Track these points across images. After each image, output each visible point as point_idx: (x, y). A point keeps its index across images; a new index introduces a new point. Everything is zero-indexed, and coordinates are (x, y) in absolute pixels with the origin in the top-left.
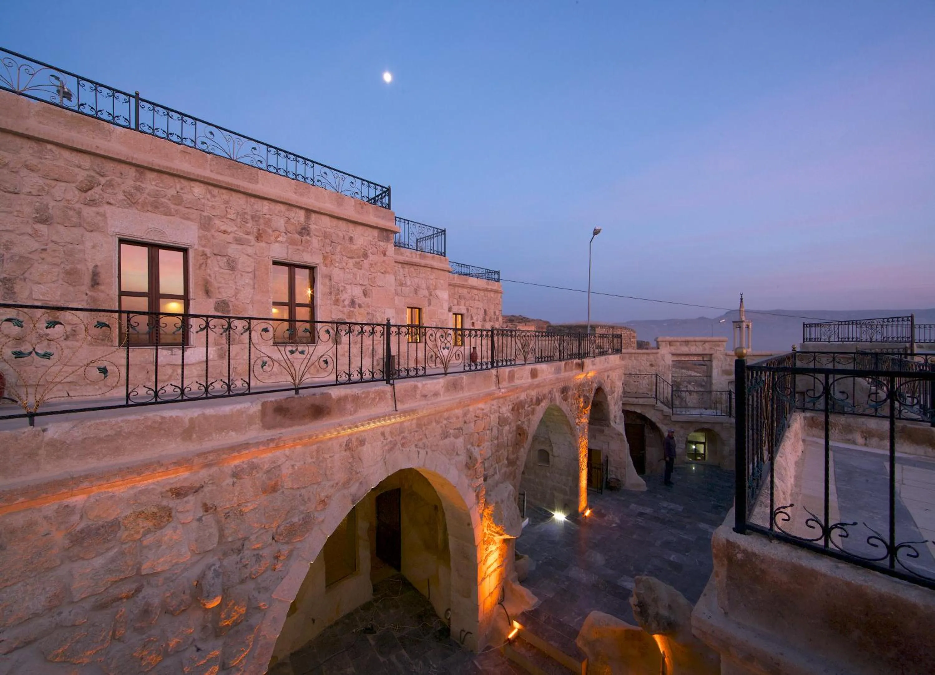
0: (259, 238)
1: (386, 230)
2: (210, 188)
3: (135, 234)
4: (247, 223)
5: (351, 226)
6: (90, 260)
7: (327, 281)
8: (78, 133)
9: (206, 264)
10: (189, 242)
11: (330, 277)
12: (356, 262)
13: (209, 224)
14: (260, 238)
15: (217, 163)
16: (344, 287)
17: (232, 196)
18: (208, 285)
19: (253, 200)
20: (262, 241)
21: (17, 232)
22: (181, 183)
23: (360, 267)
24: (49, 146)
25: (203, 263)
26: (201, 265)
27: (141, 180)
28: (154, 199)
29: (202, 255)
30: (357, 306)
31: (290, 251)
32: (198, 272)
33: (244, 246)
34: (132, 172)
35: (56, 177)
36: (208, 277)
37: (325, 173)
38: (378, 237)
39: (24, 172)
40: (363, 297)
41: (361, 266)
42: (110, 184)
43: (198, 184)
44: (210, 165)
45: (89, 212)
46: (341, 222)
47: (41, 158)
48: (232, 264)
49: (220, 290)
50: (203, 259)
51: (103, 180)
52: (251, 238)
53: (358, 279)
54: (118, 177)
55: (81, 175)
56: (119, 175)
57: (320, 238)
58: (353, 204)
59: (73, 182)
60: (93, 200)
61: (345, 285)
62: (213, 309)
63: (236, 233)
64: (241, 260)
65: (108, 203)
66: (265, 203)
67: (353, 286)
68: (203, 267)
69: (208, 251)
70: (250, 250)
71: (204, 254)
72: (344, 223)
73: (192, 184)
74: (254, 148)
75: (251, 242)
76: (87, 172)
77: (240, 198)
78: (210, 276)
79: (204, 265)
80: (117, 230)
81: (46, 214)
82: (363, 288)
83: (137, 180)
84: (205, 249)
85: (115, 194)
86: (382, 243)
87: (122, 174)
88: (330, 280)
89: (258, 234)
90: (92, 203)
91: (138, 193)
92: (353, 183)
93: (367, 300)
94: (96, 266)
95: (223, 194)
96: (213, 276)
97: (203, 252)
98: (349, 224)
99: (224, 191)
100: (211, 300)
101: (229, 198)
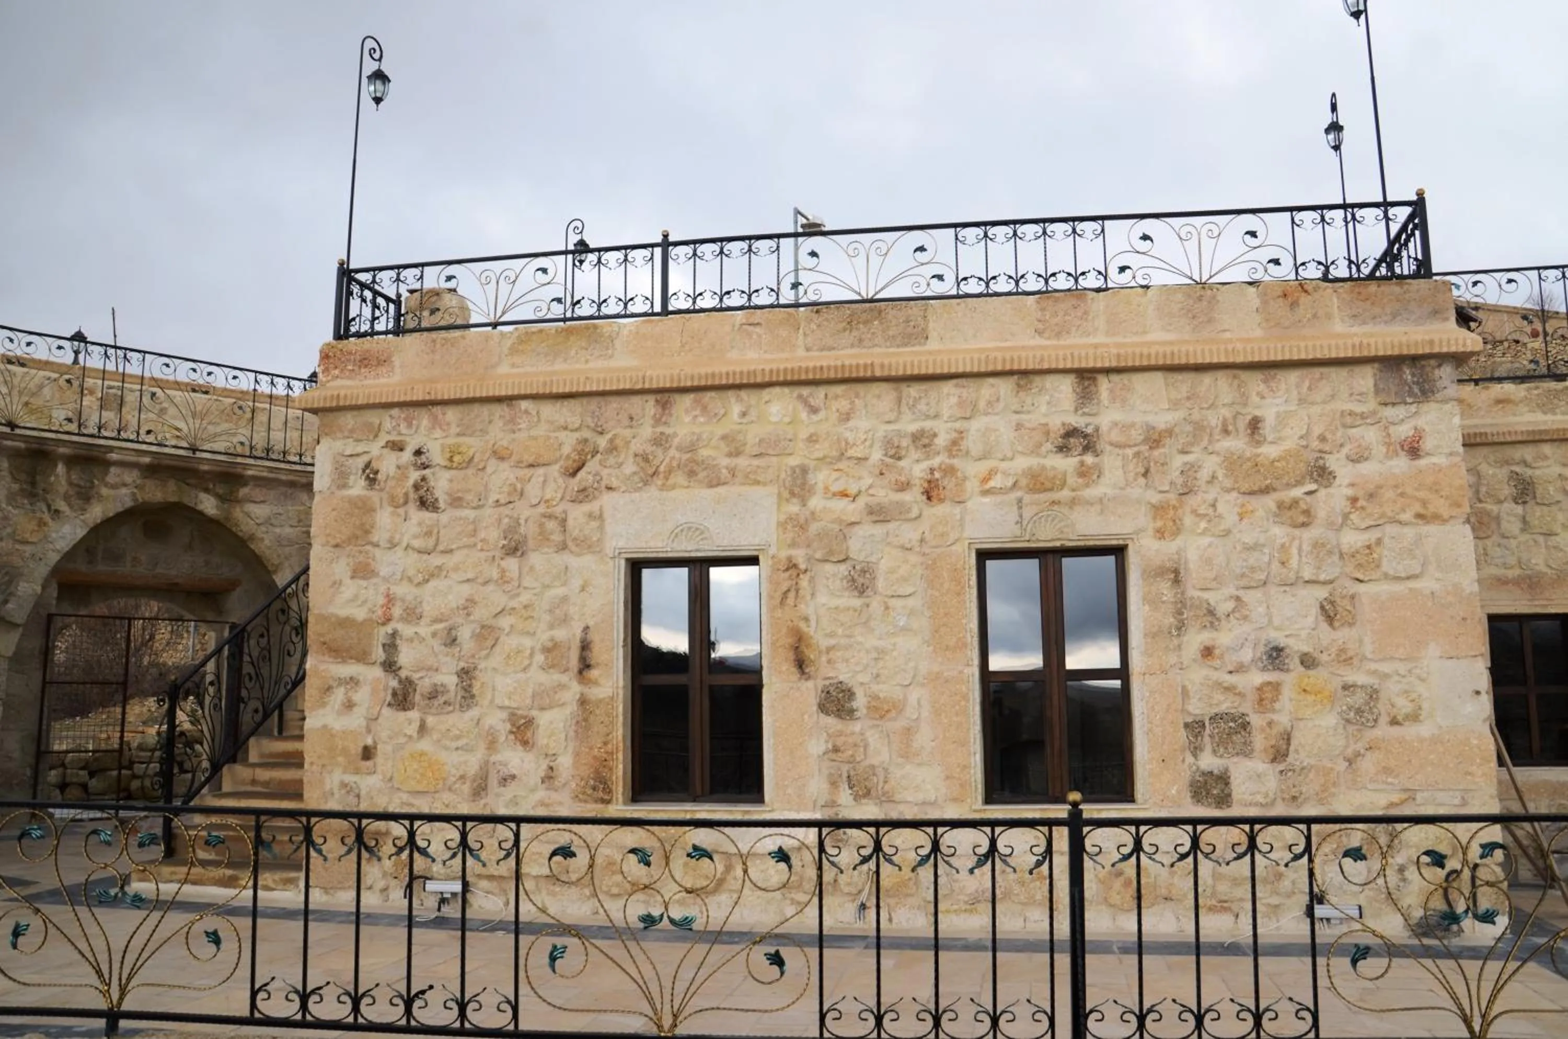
0: (930, 493)
1: (1415, 360)
2: (805, 391)
3: (652, 544)
4: (899, 459)
5: (1254, 382)
6: (576, 617)
7: (1165, 588)
8: (565, 360)
9: (797, 591)
10: (757, 541)
11: (1176, 572)
12: (1280, 505)
13: (803, 485)
14: (934, 494)
15: (819, 326)
16: (1238, 599)
17: (857, 396)
18: (803, 648)
19: (913, 390)
20: (941, 501)
21: (480, 580)
22: (742, 400)
23: (1302, 519)
24: (524, 404)
25: (789, 590)
26: (785, 594)
27: (664, 419)
28: (688, 455)
29: (787, 570)
30: (1294, 663)
31: (1028, 513)
32: (778, 613)
33: (891, 526)
34: (650, 406)
35: (531, 460)
36: (802, 625)
37: (1145, 237)
38: (1377, 391)
39: (492, 465)
40: (1324, 626)
41: (1307, 512)
42: (613, 448)
43: (777, 390)
44: (805, 335)
45: (577, 514)
46: (1207, 379)
47: (514, 432)
48: (861, 580)
49: (831, 655)
50: (790, 578)
51: (602, 442)
52: (913, 497)
53: (1294, 562)
54: (626, 427)
55: (569, 442)
56: (626, 422)
57: (1130, 452)
58: (1256, 302)
59: (556, 462)
60: (584, 490)
61: (1241, 593)
62: (815, 708)
63: (871, 492)
64: (884, 565)
65: (609, 488)
66: (948, 387)
67: (1273, 590)
68: (790, 600)
69: (799, 555)
70: (909, 533)
71: (792, 566)
72: (1222, 378)
73: (766, 394)
74: (921, 249)
75: (909, 510)
76: (577, 435)
77: (879, 397)
78: (806, 619)
79: (792, 595)
80: (621, 544)
81: (516, 537)
82: (1322, 593)
83: (657, 421)
84: (793, 552)
85: (620, 465)
86: (1399, 412)
87: (631, 418)
88: (1177, 581)
89: (929, 482)
90: (583, 496)
91: (659, 452)
92: (1253, 234)
93: (1343, 635)
94: (586, 629)
95: (836, 397)
96: (813, 619)
97: (789, 559)
98: (1244, 375)
99: (839, 389)
100: (810, 684)
101: (852, 403)
